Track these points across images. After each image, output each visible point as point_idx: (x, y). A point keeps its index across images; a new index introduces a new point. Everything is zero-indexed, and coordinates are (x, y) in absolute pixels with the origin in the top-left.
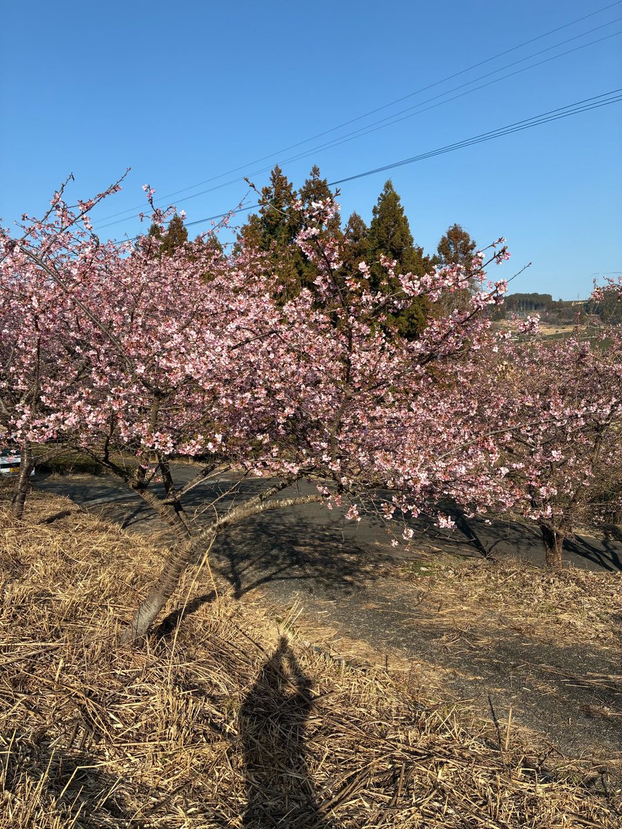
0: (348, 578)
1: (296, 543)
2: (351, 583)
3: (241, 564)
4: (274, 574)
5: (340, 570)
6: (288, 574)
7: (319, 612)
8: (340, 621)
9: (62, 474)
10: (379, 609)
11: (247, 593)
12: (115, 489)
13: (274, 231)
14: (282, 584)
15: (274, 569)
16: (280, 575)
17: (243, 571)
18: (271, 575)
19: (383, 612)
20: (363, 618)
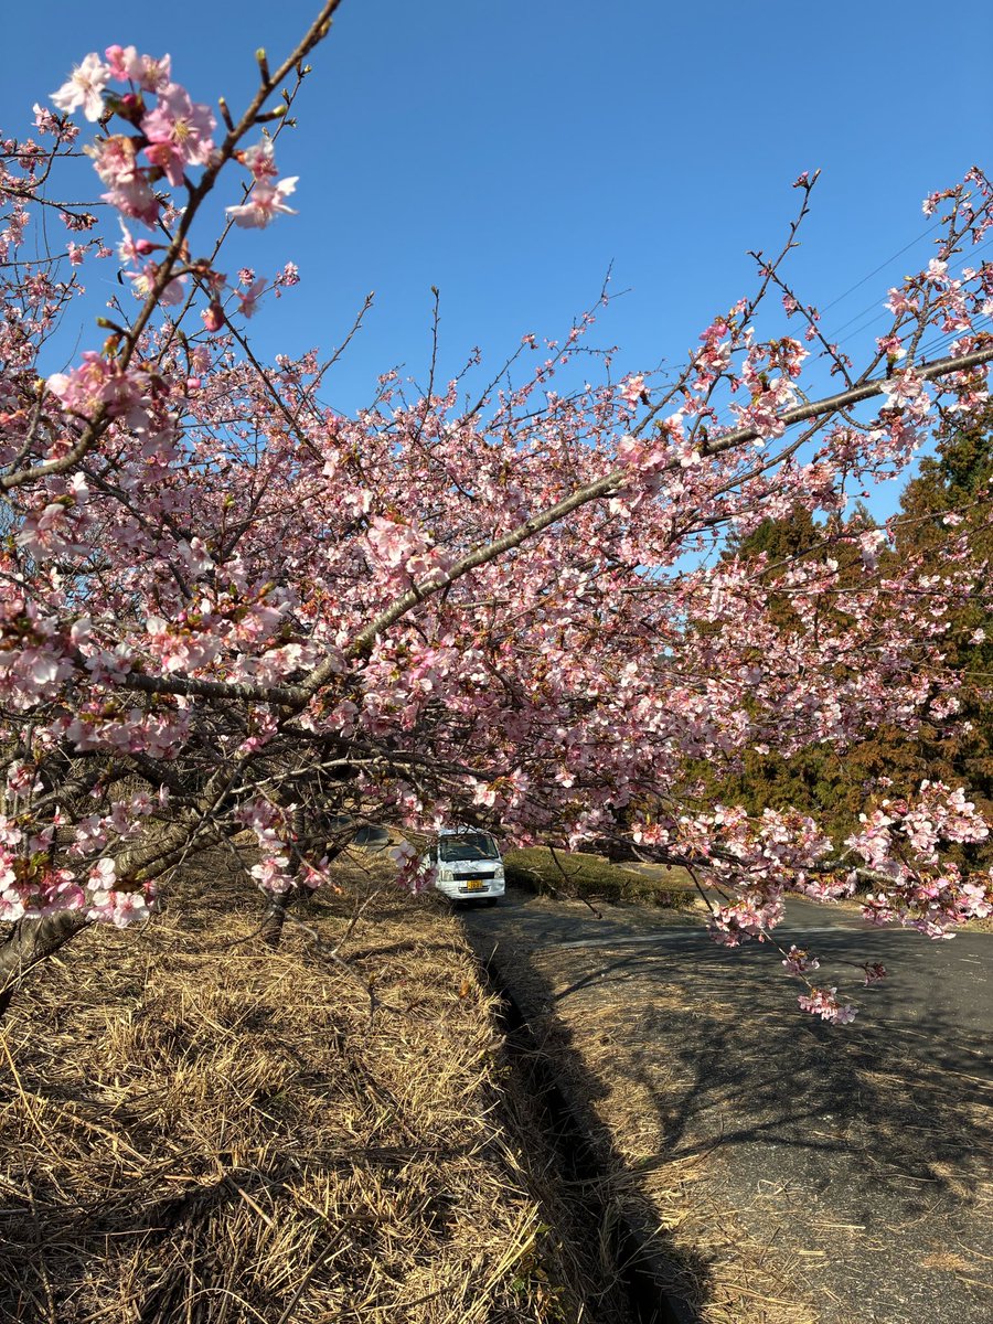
0: (942, 1170)
1: (870, 1063)
2: (941, 1184)
3: (711, 1092)
4: (764, 1127)
5: (936, 1144)
6: (797, 1132)
7: (802, 1252)
8: (839, 1290)
9: (554, 896)
10: (969, 1276)
11: (674, 1163)
12: (626, 928)
13: (965, 479)
14: (765, 1155)
15: (769, 1116)
16: (777, 1132)
17: (706, 1107)
18: (754, 1130)
19: (975, 1289)
20: (909, 1294)
